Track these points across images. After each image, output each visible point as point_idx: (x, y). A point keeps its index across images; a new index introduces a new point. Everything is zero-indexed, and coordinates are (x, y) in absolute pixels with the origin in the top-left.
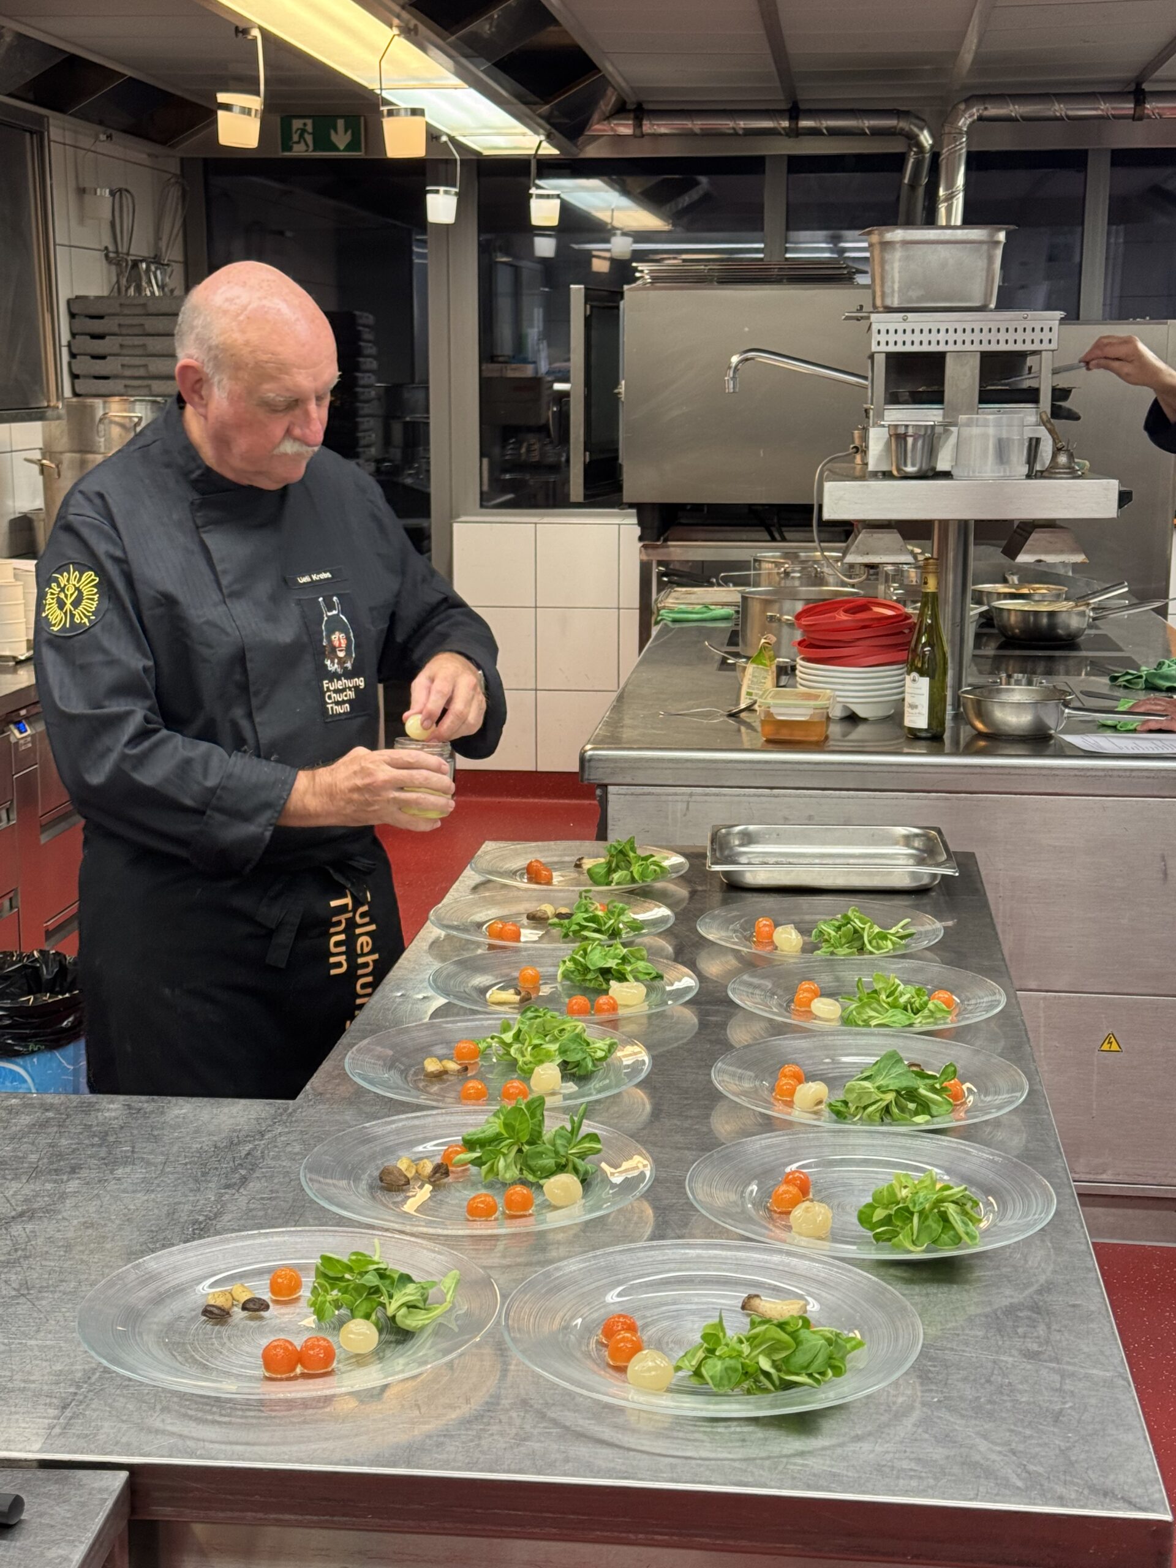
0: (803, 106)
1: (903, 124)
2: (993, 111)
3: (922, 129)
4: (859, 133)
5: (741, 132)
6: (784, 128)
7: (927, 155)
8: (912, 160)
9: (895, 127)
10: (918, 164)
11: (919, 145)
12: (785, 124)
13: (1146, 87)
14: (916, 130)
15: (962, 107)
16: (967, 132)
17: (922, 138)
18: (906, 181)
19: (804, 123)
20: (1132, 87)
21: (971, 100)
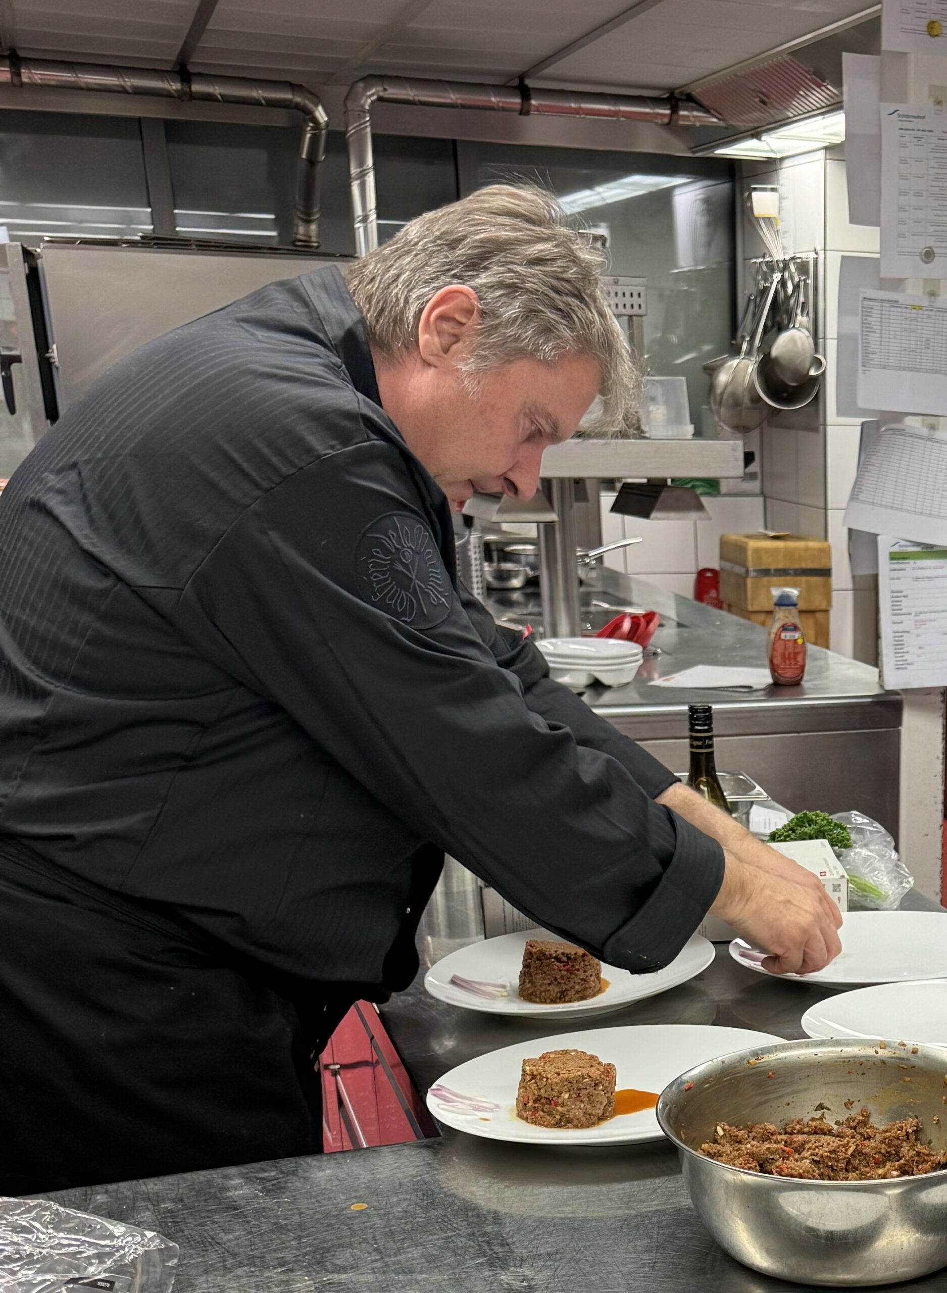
0: (192, 69)
1: (298, 99)
2: (394, 92)
3: (317, 106)
4: (256, 103)
5: (130, 90)
6: (176, 91)
7: (324, 132)
8: (308, 136)
9: (290, 101)
10: (315, 140)
11: (315, 120)
12: (175, 86)
13: (530, 83)
14: (310, 106)
15: (361, 85)
16: (369, 111)
17: (317, 114)
18: (304, 156)
19: (196, 87)
20: (516, 82)
21: (371, 79)
